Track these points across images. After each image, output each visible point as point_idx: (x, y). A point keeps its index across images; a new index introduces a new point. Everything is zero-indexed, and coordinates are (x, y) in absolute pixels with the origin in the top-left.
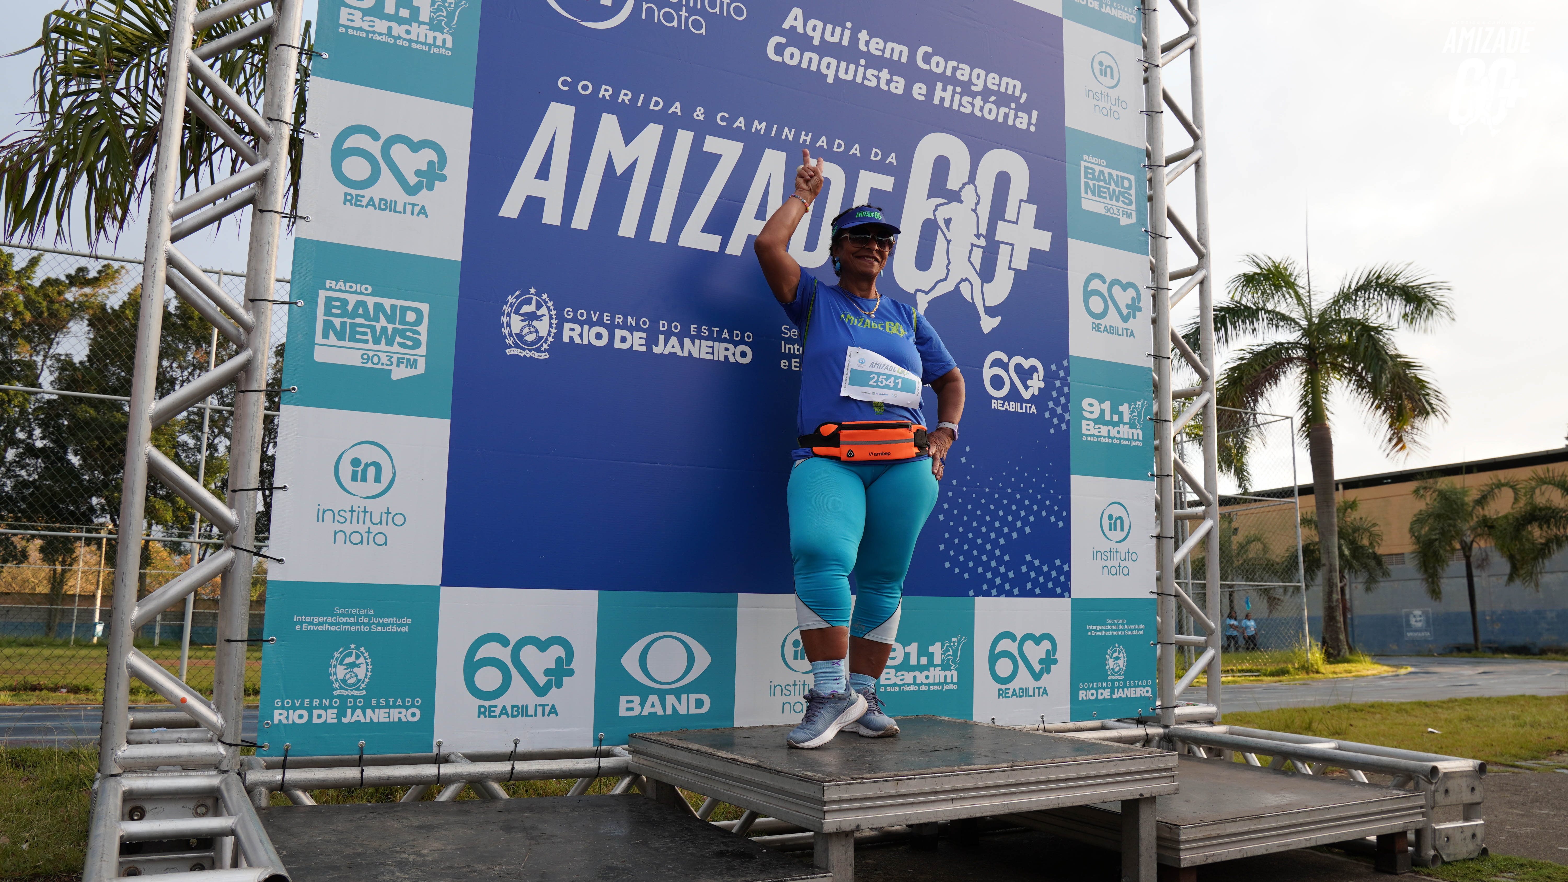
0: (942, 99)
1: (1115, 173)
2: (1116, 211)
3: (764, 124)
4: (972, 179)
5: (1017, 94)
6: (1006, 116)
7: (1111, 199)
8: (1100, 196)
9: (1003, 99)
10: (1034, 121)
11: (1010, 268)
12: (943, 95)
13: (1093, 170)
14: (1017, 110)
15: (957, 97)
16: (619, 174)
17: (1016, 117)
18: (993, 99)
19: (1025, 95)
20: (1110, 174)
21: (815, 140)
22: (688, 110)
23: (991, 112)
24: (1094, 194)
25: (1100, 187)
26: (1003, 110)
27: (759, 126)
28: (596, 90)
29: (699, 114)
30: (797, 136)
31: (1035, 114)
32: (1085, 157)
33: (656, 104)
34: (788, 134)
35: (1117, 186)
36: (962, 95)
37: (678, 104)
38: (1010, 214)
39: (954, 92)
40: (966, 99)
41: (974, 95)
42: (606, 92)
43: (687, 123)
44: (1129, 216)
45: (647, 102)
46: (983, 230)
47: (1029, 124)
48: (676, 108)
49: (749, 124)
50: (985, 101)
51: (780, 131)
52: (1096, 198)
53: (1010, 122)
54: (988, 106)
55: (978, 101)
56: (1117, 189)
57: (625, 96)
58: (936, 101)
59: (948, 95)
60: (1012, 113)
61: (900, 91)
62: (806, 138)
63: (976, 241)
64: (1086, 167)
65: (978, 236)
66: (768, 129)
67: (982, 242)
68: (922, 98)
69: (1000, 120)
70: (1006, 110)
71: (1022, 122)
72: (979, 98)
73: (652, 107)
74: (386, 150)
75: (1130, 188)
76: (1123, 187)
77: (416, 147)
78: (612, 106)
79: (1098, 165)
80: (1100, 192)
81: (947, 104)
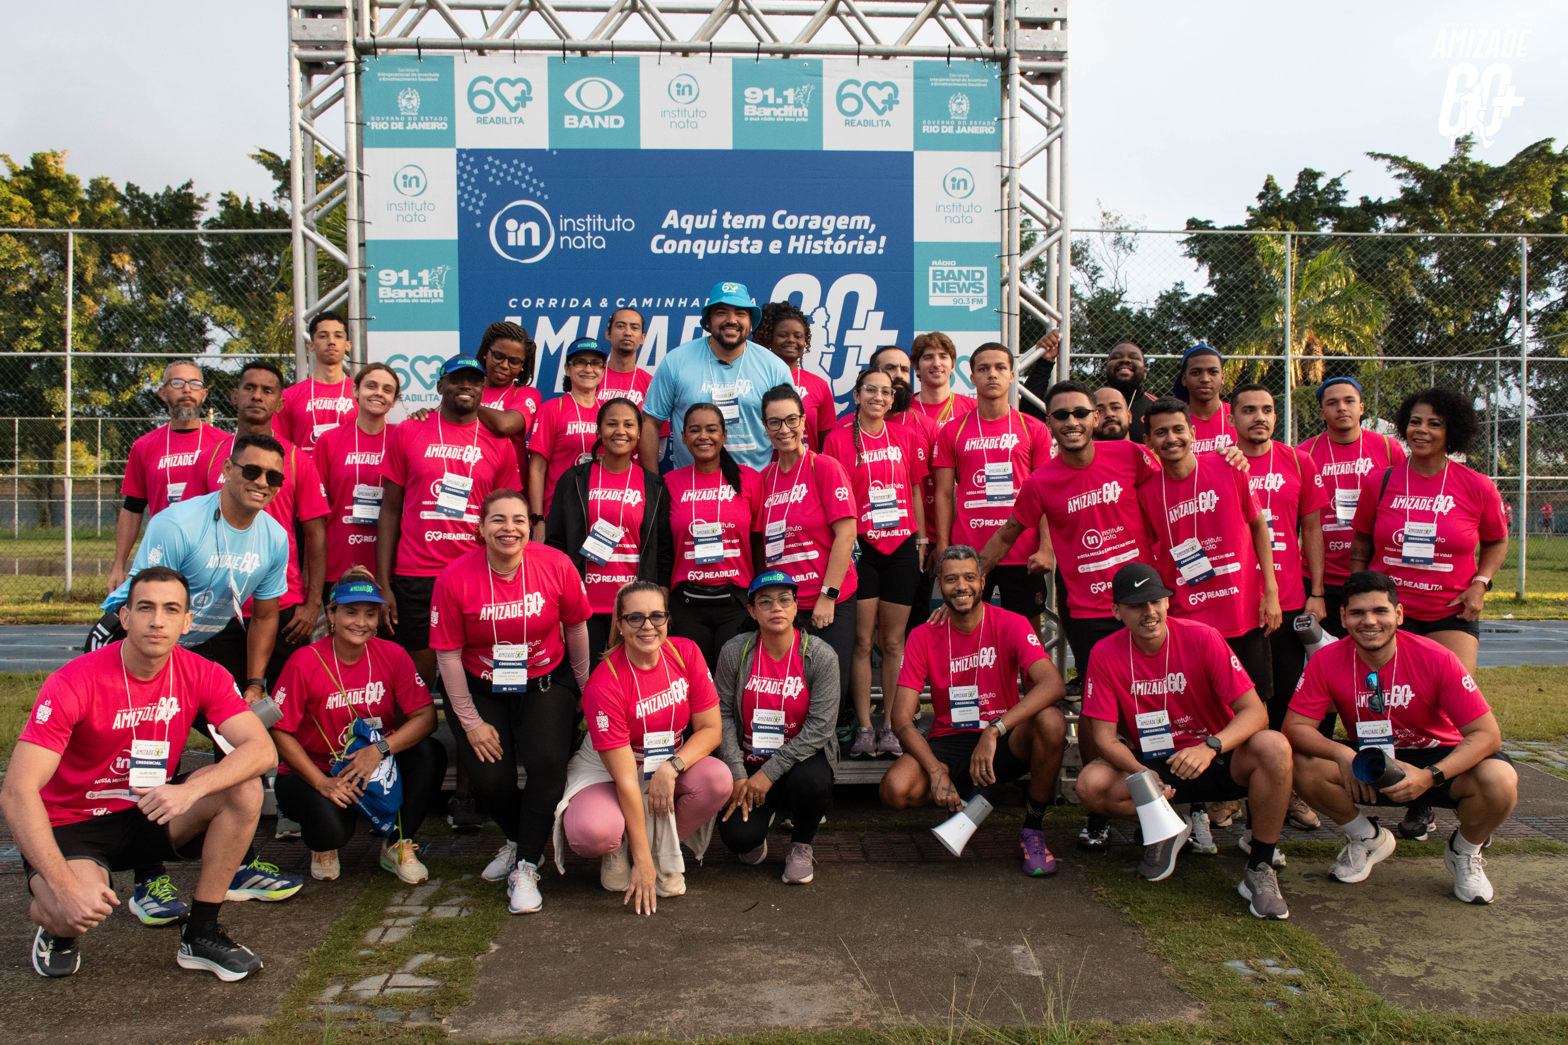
0: (796, 248)
1: (965, 269)
2: (965, 301)
3: (651, 300)
4: (823, 303)
5: (866, 227)
6: (855, 247)
7: (961, 291)
8: (948, 292)
9: (851, 235)
10: (882, 244)
11: (857, 364)
12: (796, 245)
13: (942, 272)
14: (865, 241)
15: (809, 243)
16: (552, 352)
17: (865, 245)
18: (843, 236)
19: (873, 226)
20: (960, 272)
21: (689, 303)
22: (596, 302)
23: (841, 247)
24: (942, 291)
25: (948, 284)
26: (852, 243)
27: (647, 302)
28: (534, 303)
29: (604, 303)
30: (676, 303)
31: (883, 239)
32: (934, 263)
33: (574, 303)
34: (670, 302)
35: (967, 278)
36: (813, 240)
37: (589, 300)
38: (858, 322)
39: (806, 240)
40: (817, 243)
41: (824, 238)
42: (540, 302)
43: (595, 310)
44: (981, 301)
45: (568, 303)
46: (833, 340)
47: (878, 248)
48: (588, 303)
49: (640, 302)
50: (835, 239)
51: (663, 302)
52: (945, 294)
53: (859, 251)
54: (838, 243)
55: (829, 242)
56: (967, 283)
57: (553, 302)
58: (790, 251)
59: (800, 245)
60: (861, 244)
61: (759, 251)
62: (682, 303)
63: (826, 350)
64: (934, 271)
65: (828, 345)
66: (654, 303)
67: (832, 349)
68: (778, 252)
69: (849, 251)
70: (855, 242)
71: (871, 248)
72: (829, 239)
73: (571, 306)
74: (412, 367)
75: (982, 278)
76: (973, 279)
77: (428, 361)
78: (545, 311)
79: (947, 266)
80: (948, 288)
81: (800, 251)
